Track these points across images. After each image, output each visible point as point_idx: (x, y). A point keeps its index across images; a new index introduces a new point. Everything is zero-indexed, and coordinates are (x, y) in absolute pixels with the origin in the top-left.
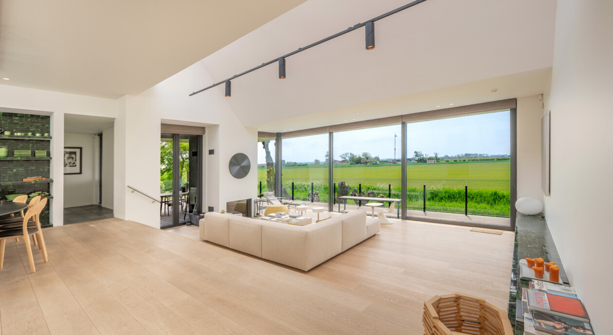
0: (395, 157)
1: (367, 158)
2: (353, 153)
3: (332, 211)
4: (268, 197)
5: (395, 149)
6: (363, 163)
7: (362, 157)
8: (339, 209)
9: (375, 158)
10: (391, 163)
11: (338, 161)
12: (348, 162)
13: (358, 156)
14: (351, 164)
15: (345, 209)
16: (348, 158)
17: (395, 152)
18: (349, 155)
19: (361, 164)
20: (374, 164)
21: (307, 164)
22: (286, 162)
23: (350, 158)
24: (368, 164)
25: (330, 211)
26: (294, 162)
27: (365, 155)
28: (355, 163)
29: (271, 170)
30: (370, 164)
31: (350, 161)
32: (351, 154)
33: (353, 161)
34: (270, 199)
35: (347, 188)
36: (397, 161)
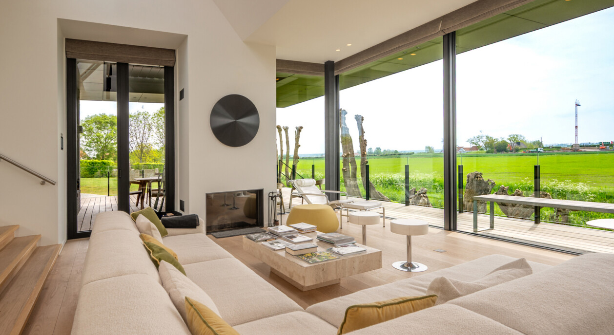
0: (576, 140)
1: (518, 143)
2: (490, 136)
3: (455, 229)
4: (302, 189)
5: (576, 127)
6: (511, 151)
7: (509, 142)
8: (476, 226)
9: (534, 143)
10: (568, 149)
11: (464, 149)
12: (482, 150)
13: (500, 140)
14: (488, 152)
15: (492, 227)
16: (481, 144)
17: (576, 132)
18: (484, 139)
19: (506, 151)
20: (532, 152)
21: (413, 153)
22: (382, 151)
23: (486, 144)
24: (521, 152)
25: (450, 230)
26: (394, 150)
27: (514, 138)
28: (495, 150)
29: (348, 154)
30: (525, 152)
31: (486, 148)
32: (487, 137)
33: (492, 148)
34: (304, 192)
35: (487, 183)
36: (581, 146)
